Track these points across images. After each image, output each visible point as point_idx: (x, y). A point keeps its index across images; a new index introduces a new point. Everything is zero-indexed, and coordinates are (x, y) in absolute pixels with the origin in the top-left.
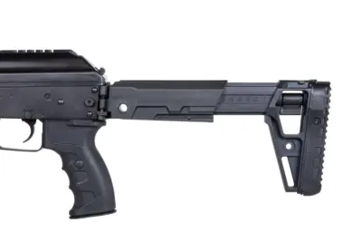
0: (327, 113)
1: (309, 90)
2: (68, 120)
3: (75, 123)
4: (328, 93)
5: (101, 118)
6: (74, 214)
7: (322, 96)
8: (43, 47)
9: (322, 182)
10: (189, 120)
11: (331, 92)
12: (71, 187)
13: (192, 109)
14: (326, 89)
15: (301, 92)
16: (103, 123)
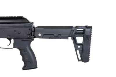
0: (91, 36)
1: (85, 29)
2: (22, 39)
3: (24, 40)
4: (91, 30)
5: (32, 38)
6: (24, 69)
7: (89, 31)
8: (14, 16)
9: (90, 58)
10: (61, 39)
11: (92, 30)
12: (23, 60)
13: (61, 35)
14: (91, 28)
15: (83, 30)
16: (33, 40)
